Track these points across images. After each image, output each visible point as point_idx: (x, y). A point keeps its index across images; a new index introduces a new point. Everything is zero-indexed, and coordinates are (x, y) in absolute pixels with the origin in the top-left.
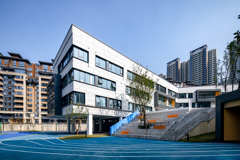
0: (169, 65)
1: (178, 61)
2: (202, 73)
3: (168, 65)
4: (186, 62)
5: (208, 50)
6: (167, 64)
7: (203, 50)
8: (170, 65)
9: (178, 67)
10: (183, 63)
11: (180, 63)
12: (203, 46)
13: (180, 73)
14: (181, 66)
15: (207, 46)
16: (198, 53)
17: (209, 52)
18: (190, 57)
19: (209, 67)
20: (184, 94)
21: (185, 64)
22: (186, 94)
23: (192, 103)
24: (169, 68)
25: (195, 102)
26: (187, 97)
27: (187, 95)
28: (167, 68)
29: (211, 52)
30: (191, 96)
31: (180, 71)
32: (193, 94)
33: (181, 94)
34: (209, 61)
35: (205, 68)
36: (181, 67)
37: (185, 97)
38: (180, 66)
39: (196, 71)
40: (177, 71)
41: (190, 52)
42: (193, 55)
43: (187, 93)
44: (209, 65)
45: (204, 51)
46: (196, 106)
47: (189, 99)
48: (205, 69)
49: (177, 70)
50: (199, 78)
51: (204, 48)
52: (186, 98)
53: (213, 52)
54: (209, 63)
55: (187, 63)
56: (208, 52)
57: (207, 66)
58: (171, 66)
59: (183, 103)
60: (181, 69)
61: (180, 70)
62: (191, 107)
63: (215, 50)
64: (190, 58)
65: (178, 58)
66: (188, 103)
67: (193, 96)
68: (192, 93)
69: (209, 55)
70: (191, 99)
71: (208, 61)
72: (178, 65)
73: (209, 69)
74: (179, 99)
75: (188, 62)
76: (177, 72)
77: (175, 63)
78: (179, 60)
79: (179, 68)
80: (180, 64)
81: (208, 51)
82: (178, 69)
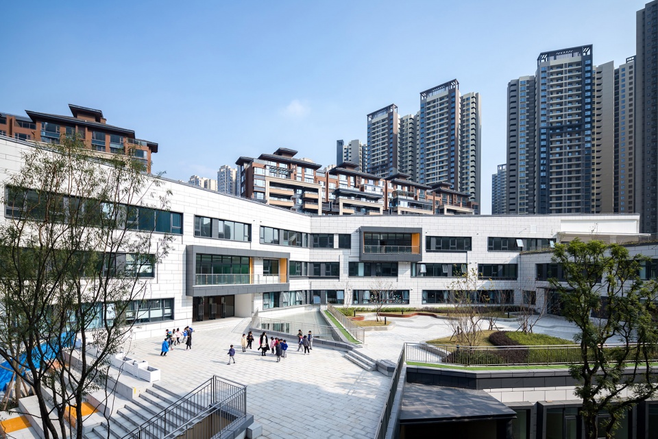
0: (372, 118)
1: (392, 112)
2: (447, 149)
3: (370, 119)
4: (412, 117)
5: (460, 94)
6: (368, 116)
7: (450, 91)
8: (374, 121)
9: (394, 128)
10: (407, 120)
11: (399, 117)
12: (450, 82)
13: (399, 145)
14: (402, 126)
15: (458, 84)
16: (438, 97)
17: (463, 100)
18: (421, 105)
19: (462, 137)
20: (329, 234)
21: (411, 121)
22: (333, 235)
23: (350, 263)
24: (371, 128)
25: (357, 260)
26: (336, 244)
27: (336, 239)
28: (368, 128)
29: (468, 99)
30: (345, 241)
31: (399, 140)
32: (352, 238)
33: (318, 234)
34: (462, 121)
35: (453, 138)
36: (401, 129)
37: (329, 243)
38: (399, 126)
39: (434, 143)
40: (391, 138)
41: (421, 94)
42: (428, 101)
43: (336, 234)
44: (462, 132)
45: (452, 95)
46: (361, 271)
47: (341, 252)
48: (453, 140)
49: (391, 136)
50: (440, 162)
51: (450, 86)
52: (332, 246)
53: (471, 100)
54: (462, 127)
55: (414, 120)
56: (462, 98)
57: (458, 133)
58: (378, 123)
59: (325, 263)
60: (401, 134)
61: (399, 135)
62: (347, 275)
63: (476, 97)
64: (422, 108)
65: (392, 105)
66: (339, 263)
67: (353, 244)
68: (350, 235)
69: (463, 106)
70: (346, 251)
71: (460, 121)
72: (392, 124)
73: (462, 142)
74: (312, 251)
75: (418, 118)
76: (391, 141)
77: (385, 115)
78: (395, 110)
79: (395, 132)
80: (399, 122)
81: (460, 96)
82: (392, 133)
